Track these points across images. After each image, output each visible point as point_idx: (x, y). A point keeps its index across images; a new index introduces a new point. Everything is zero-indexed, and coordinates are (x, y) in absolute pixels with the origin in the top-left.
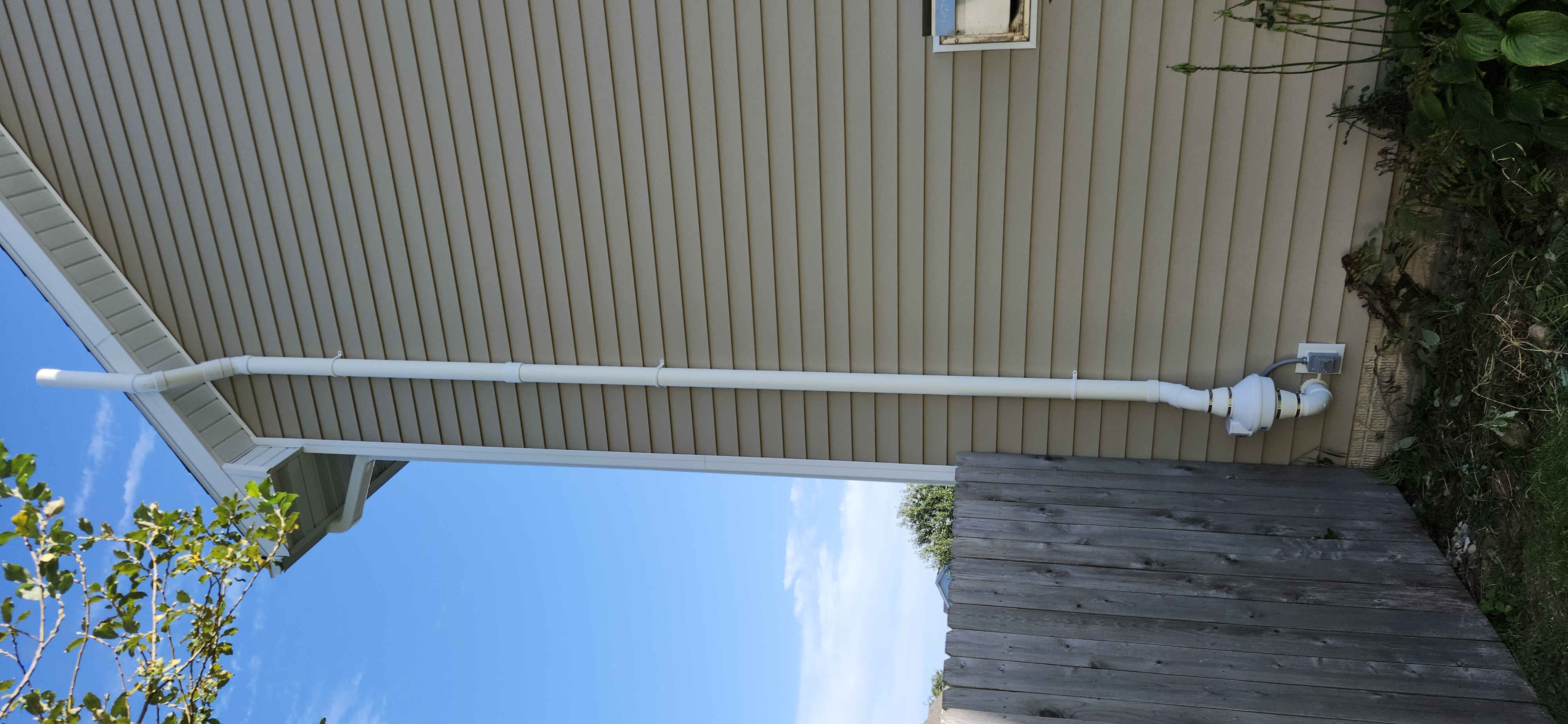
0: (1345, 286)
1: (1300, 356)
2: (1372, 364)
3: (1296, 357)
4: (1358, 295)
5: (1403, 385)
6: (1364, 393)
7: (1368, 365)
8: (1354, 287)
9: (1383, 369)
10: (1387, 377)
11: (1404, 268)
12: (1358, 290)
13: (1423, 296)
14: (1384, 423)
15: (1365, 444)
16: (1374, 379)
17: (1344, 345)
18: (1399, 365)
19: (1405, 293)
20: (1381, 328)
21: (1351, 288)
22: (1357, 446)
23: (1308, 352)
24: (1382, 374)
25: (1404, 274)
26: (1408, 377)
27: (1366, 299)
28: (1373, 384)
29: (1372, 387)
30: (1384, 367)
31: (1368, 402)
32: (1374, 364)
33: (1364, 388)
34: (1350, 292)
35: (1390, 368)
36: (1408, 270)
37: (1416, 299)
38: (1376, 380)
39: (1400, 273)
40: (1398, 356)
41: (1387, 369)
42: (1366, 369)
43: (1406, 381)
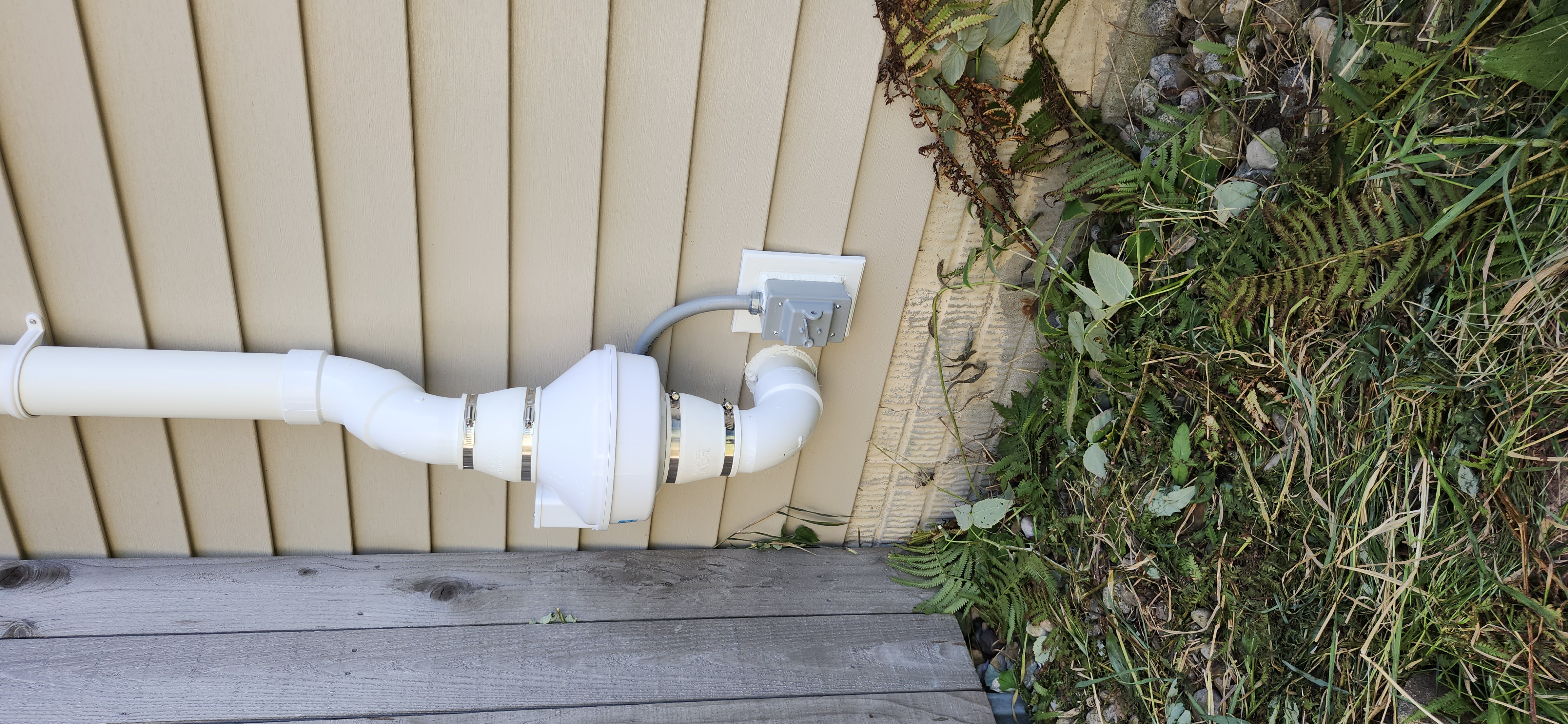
0: (879, 80)
1: (744, 287)
2: (927, 310)
3: (733, 293)
4: (912, 116)
5: (993, 359)
6: (901, 380)
7: (918, 313)
8: (904, 88)
9: (951, 322)
10: (959, 340)
11: (1046, 34)
12: (914, 97)
13: (1082, 130)
14: (938, 447)
15: (892, 491)
16: (926, 346)
17: (860, 261)
18: (992, 311)
19: (1035, 116)
20: (960, 214)
21: (893, 91)
22: (874, 495)
23: (764, 277)
24: (948, 335)
25: (1041, 55)
26: (1007, 341)
27: (934, 129)
28: (923, 357)
29: (921, 365)
30: (955, 316)
31: (908, 400)
32: (931, 310)
33: (902, 368)
34: (890, 101)
35: (968, 318)
36: (1053, 45)
37: (1061, 136)
38: (932, 348)
39: (1032, 50)
40: (991, 289)
41: (960, 322)
42: (911, 320)
43: (1001, 351)
